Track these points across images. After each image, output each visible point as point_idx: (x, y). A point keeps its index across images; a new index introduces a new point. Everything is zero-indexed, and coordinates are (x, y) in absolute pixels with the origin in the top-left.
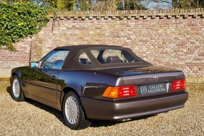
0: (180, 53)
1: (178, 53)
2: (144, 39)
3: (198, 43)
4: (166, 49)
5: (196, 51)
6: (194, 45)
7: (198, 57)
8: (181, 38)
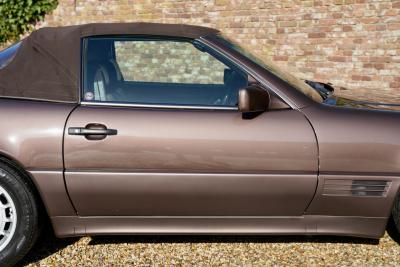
0: (317, 59)
1: (311, 58)
2: (237, 19)
3: (359, 27)
4: (285, 47)
5: (355, 53)
6: (350, 34)
7: (360, 70)
8: (319, 16)
